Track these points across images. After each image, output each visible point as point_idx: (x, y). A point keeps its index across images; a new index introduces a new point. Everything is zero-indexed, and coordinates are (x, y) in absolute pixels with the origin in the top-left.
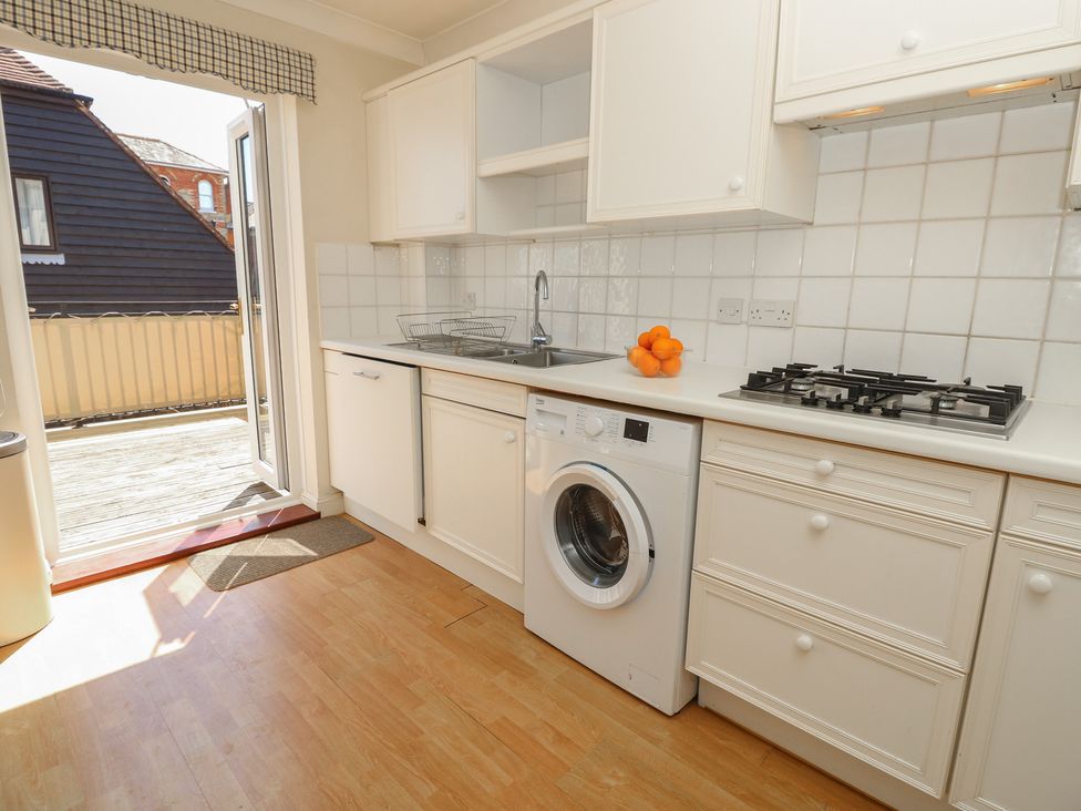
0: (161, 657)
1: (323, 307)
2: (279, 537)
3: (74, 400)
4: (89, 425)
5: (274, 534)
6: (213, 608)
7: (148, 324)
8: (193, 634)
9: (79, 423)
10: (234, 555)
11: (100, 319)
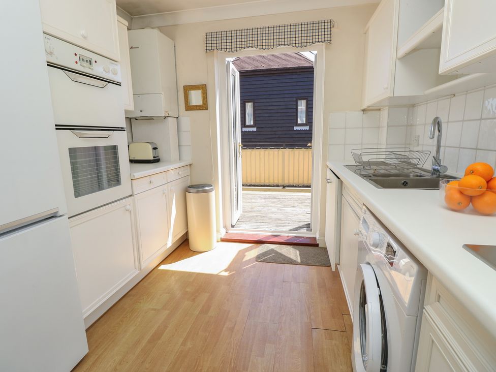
0: (219, 275)
1: (330, 145)
2: (295, 248)
3: (283, 179)
4: (287, 188)
5: (295, 246)
6: (249, 266)
7: (300, 152)
8: (234, 272)
9: (284, 187)
10: (275, 249)
11: (295, 150)
